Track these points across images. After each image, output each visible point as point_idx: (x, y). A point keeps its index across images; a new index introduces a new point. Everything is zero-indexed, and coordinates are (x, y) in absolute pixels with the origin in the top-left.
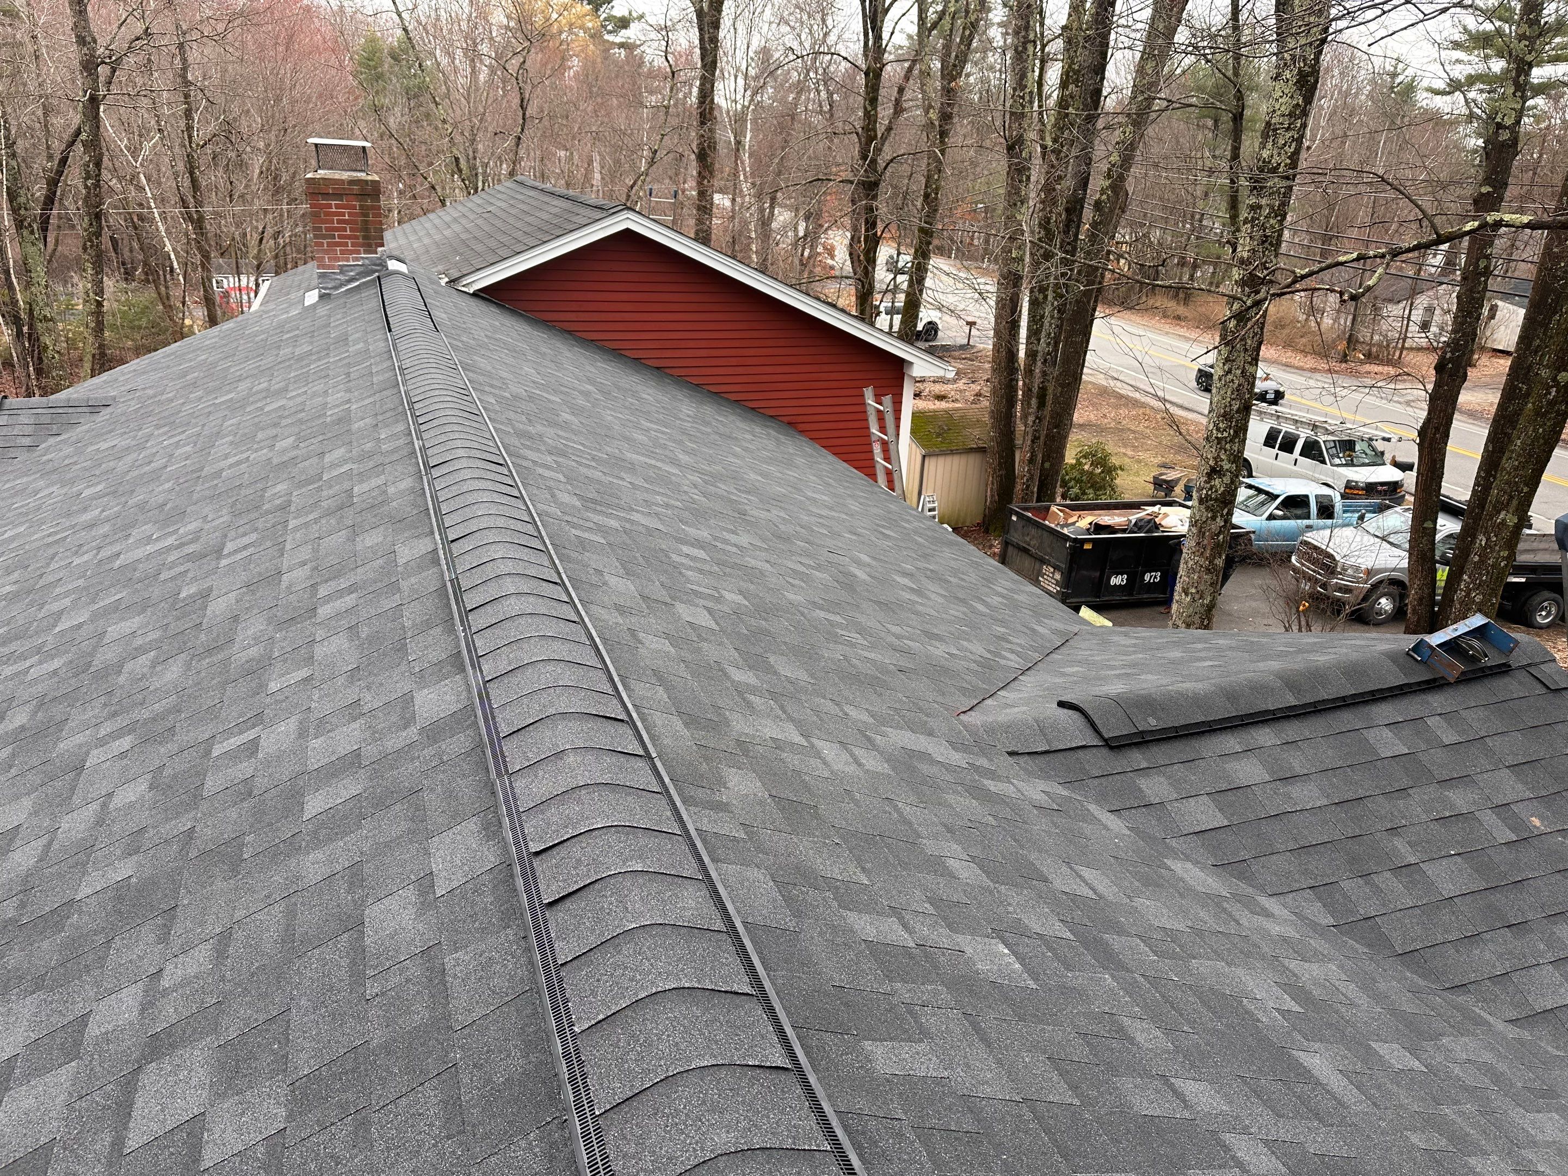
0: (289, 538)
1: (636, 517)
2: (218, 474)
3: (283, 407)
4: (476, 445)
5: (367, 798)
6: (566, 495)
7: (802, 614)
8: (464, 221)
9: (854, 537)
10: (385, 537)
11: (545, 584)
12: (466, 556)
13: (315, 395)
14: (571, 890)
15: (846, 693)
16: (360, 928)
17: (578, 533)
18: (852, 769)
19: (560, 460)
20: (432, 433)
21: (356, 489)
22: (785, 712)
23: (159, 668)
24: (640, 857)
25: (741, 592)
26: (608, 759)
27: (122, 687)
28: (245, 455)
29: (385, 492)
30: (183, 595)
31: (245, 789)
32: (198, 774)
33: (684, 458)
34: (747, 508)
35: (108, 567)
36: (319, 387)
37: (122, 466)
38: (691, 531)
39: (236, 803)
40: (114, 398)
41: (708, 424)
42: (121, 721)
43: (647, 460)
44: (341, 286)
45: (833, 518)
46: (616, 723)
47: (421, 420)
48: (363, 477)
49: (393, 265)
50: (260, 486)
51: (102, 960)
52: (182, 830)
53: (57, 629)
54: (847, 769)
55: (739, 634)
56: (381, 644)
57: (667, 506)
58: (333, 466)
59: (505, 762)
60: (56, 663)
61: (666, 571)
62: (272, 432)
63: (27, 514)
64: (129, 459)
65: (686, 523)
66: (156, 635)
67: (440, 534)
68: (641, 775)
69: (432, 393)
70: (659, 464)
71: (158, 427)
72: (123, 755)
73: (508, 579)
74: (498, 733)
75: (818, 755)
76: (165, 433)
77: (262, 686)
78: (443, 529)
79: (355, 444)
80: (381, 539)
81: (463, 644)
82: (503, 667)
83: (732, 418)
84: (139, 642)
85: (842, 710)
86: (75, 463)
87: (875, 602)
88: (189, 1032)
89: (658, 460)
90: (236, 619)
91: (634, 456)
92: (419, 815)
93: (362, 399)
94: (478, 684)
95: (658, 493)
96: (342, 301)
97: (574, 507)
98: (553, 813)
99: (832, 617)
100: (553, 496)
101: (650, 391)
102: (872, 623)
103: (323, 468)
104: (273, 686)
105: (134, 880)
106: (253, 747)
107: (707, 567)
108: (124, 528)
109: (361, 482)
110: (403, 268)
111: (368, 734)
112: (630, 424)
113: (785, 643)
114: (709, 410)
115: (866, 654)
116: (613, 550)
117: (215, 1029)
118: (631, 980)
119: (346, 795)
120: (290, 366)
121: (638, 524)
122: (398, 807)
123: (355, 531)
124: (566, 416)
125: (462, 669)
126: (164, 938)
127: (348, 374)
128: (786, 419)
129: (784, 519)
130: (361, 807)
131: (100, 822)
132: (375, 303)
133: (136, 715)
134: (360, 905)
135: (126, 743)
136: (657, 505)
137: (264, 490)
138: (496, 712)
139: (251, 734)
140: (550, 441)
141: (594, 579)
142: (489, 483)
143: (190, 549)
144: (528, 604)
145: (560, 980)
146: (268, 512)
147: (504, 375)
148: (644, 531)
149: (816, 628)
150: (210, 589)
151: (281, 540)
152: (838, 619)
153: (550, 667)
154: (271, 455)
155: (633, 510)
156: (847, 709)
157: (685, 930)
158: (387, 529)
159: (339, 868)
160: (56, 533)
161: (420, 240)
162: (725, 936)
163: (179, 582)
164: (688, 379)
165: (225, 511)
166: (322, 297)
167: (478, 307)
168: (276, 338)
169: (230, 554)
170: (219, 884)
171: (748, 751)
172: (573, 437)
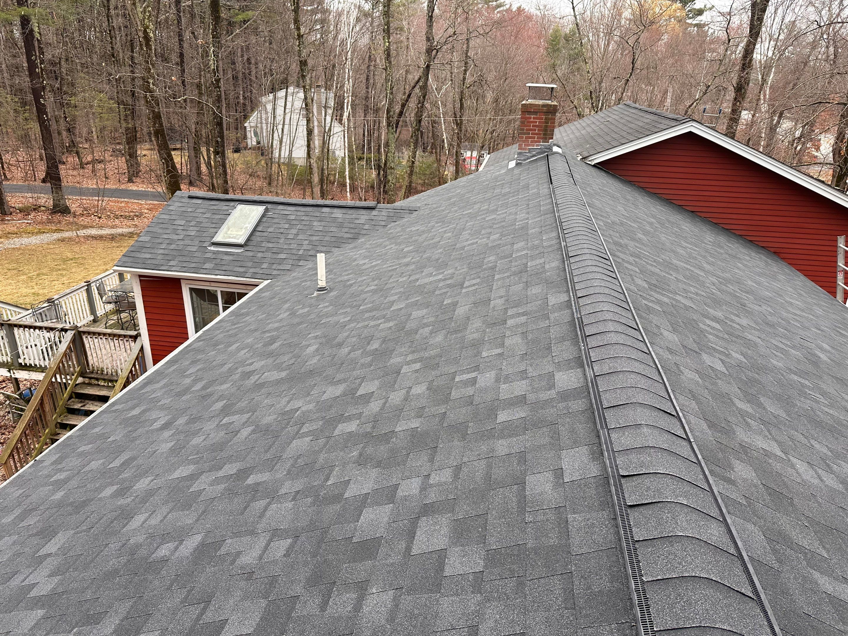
0: (495, 284)
1: (678, 298)
2: (463, 248)
3: (494, 219)
4: (594, 248)
5: (528, 420)
6: (640, 280)
7: (782, 375)
8: (593, 126)
9: (819, 332)
10: (543, 290)
11: (630, 329)
12: (586, 307)
13: (510, 214)
14: (643, 502)
15: (813, 432)
16: (523, 485)
17: (646, 302)
18: (816, 481)
19: (637, 260)
20: (571, 239)
21: (529, 264)
22: (771, 434)
23: (433, 335)
24: (685, 496)
25: (742, 354)
26: (667, 436)
27: (417, 340)
28: (475, 241)
29: (544, 267)
30: (445, 303)
31: (470, 401)
32: (448, 388)
33: (707, 267)
34: (747, 302)
35: (413, 284)
36: (513, 210)
37: (421, 239)
38: (711, 311)
39: (465, 406)
40: (419, 207)
41: (722, 247)
42: (416, 356)
43: (685, 265)
44: (527, 159)
45: (804, 317)
46: (670, 416)
47: (565, 232)
48: (533, 258)
49: (555, 149)
50: (482, 256)
51: (404, 462)
52: (441, 412)
53: (392, 309)
54: (813, 481)
55: (741, 380)
56: (539, 344)
57: (697, 294)
58: (518, 251)
59: (605, 421)
60: (391, 324)
61: (696, 333)
62: (489, 230)
63: (381, 255)
64: (424, 236)
65: (708, 306)
66: (433, 319)
67: (573, 293)
68: (684, 450)
69: (572, 218)
70: (692, 268)
71: (437, 223)
72: (417, 371)
73: (610, 323)
74: (602, 406)
75: (793, 466)
76: (440, 226)
77: (479, 353)
78: (575, 291)
79: (529, 240)
80: (540, 291)
81: (583, 352)
82: (606, 370)
83: (737, 245)
84: (425, 321)
85: (809, 442)
86: (401, 235)
87: (833, 376)
88: (441, 508)
89: (691, 266)
90: (468, 318)
91: (678, 262)
92: (556, 436)
93: (535, 218)
94: (591, 376)
95: (692, 286)
96: (527, 167)
97: (644, 287)
98: (633, 457)
99: (803, 381)
100: (633, 280)
101: (688, 225)
102: (831, 390)
103: (513, 251)
104: (484, 354)
105: (419, 429)
106: (474, 381)
107: (721, 335)
108: (421, 268)
109: (532, 260)
110: (559, 150)
111: (530, 388)
112: (675, 243)
113: (771, 391)
114: (722, 239)
115: (826, 409)
116: (665, 315)
117: (453, 511)
118: (680, 564)
119: (518, 416)
120: (499, 199)
121: (680, 302)
122: (545, 429)
123: (527, 285)
124: (640, 236)
125: (582, 366)
126: (432, 460)
127: (528, 205)
128: (772, 250)
129: (770, 313)
130: (526, 424)
131: (406, 399)
132: (544, 168)
133: (422, 354)
134: (524, 473)
135: (417, 366)
136: (691, 292)
137: (484, 258)
138: (601, 394)
139: (473, 375)
140: (631, 249)
141: (656, 330)
142: (601, 269)
143: (449, 282)
144: (621, 339)
145: (635, 549)
146: (485, 269)
147: (608, 210)
148: (683, 306)
149: (791, 385)
150: (457, 302)
151: (491, 284)
152: (807, 382)
153: (633, 376)
154: (488, 241)
155: (677, 294)
156: (813, 442)
157: (713, 547)
158: (543, 286)
159: (513, 451)
160: (393, 266)
161: (568, 135)
162: (736, 559)
163: (444, 297)
164: (710, 219)
165: (465, 266)
166: (517, 164)
167: (595, 172)
168: (493, 184)
169: (466, 287)
170: (456, 443)
171: (747, 453)
172: (644, 247)
